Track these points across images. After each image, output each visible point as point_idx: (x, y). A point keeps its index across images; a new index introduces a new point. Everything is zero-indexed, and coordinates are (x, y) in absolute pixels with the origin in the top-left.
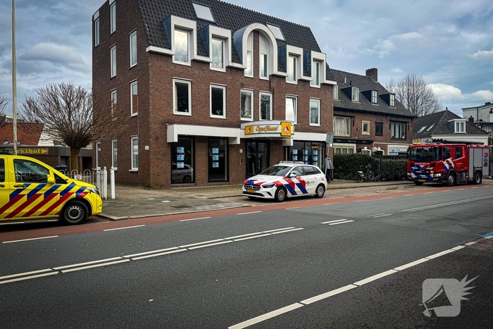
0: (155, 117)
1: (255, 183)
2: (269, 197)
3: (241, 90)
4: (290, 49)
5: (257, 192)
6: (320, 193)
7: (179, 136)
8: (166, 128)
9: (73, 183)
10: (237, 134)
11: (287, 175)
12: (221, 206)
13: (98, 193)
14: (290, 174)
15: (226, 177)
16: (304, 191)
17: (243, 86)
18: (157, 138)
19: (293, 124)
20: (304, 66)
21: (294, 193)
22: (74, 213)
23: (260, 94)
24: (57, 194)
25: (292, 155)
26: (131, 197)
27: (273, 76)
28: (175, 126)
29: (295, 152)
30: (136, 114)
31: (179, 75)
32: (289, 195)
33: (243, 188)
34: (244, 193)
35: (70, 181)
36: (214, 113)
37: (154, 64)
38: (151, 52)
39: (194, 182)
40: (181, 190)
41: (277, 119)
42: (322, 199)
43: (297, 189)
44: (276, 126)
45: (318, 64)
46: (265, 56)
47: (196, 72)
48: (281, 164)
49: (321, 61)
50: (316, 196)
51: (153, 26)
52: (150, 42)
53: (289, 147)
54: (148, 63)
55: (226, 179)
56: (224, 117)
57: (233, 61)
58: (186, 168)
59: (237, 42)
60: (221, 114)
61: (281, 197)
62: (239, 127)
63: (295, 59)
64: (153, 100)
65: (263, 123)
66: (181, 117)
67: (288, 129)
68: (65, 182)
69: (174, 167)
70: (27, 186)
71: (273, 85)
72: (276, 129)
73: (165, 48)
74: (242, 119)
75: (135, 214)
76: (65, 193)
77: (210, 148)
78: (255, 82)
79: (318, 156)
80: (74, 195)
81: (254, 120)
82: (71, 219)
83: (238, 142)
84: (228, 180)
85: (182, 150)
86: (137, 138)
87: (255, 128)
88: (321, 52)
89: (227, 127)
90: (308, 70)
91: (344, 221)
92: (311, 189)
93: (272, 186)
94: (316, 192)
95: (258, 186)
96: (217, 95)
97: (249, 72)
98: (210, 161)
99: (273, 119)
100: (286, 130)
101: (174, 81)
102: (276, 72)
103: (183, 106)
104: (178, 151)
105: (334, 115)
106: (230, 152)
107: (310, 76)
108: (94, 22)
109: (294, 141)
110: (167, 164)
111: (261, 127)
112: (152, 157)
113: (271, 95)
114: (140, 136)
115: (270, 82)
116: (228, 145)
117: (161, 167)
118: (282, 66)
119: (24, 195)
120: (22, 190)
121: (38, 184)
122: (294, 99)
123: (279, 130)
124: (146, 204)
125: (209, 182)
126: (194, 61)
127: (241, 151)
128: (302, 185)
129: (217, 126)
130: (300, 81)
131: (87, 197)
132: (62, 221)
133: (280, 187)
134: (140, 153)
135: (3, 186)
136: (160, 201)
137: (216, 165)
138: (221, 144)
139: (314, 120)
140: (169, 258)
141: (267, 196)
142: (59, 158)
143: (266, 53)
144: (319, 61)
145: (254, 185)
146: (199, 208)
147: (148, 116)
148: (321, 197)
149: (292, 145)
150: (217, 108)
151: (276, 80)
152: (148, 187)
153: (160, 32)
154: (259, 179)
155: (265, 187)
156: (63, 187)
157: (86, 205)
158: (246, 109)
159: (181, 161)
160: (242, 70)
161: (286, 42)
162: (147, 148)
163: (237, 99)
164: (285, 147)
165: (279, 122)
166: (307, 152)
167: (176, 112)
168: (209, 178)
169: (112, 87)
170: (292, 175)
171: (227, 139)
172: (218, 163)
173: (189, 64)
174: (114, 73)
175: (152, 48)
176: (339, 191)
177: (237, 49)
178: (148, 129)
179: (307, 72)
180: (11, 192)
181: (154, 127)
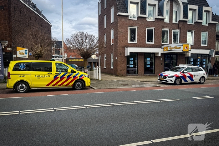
0: (120, 44)
1: (164, 75)
2: (171, 82)
3: (163, 30)
4: (190, 7)
5: (165, 79)
6: (202, 81)
7: (130, 53)
8: (125, 49)
9: (78, 73)
10: (159, 51)
11: (182, 71)
12: (144, 86)
13: (89, 77)
14: (184, 71)
15: (153, 72)
16: (192, 80)
17: (163, 27)
18: (121, 54)
19: (190, 45)
20: (198, 15)
21: (185, 80)
22: (79, 85)
23: (173, 31)
24: (72, 77)
25: (190, 61)
26: (107, 80)
27: (180, 21)
28: (129, 48)
29: (192, 60)
30: (113, 44)
31: (131, 25)
32: (183, 82)
33: (158, 77)
34: (159, 80)
35: (77, 72)
36: (148, 41)
37: (121, 20)
38: (119, 15)
39: (137, 74)
40: (130, 77)
41: (182, 43)
42: (203, 85)
43: (188, 79)
44: (180, 46)
45: (207, 13)
46: (176, 12)
47: (140, 22)
48: (180, 66)
49: (209, 12)
50: (200, 83)
51: (120, 3)
52: (119, 11)
53: (188, 57)
54: (117, 20)
55: (153, 73)
56: (153, 43)
57: (158, 16)
58: (134, 67)
59: (161, 6)
60: (152, 42)
61: (178, 82)
62: (161, 48)
63: (193, 12)
64: (119, 37)
65: (173, 45)
66: (132, 44)
67: (187, 48)
68: (75, 72)
69: (128, 67)
70: (60, 73)
71: (180, 26)
72: (180, 48)
73: (126, 13)
74: (162, 44)
75: (104, 87)
76: (75, 77)
77: (145, 58)
78: (171, 25)
79: (206, 62)
80: (78, 78)
81: (169, 44)
82: (77, 88)
83: (160, 55)
84: (154, 73)
85: (132, 59)
86: (113, 54)
87: (169, 47)
88: (209, 7)
89: (155, 48)
90: (201, 17)
91: (208, 97)
92: (196, 79)
93: (173, 77)
94: (200, 80)
95: (165, 77)
96: (150, 32)
97: (167, 20)
98: (145, 64)
99: (180, 43)
100: (186, 48)
101: (129, 28)
102: (182, 19)
103: (133, 39)
104: (130, 60)
105: (216, 40)
106: (156, 60)
107: (202, 19)
108: (99, 5)
109: (191, 54)
110: (125, 66)
111: (172, 47)
112: (118, 62)
113: (179, 31)
114: (114, 54)
115: (178, 24)
116: (155, 57)
117: (122, 67)
118: (186, 15)
119: (59, 77)
120: (58, 75)
121: (65, 73)
122: (192, 32)
123: (182, 48)
124: (112, 83)
125: (144, 74)
126: (139, 17)
127: (161, 59)
128: (191, 77)
129: (149, 47)
130: (196, 22)
131: (83, 79)
132: (74, 88)
133: (177, 77)
134: (114, 60)
135: (51, 73)
136: (118, 82)
137: (149, 66)
138: (151, 56)
139: (204, 43)
140: (102, 108)
141: (170, 82)
142: (88, 63)
143: (176, 10)
144: (208, 12)
145: (163, 76)
146: (133, 86)
147: (117, 44)
148: (203, 83)
149: (190, 56)
150: (150, 39)
151: (182, 23)
152: (117, 75)
153: (124, 6)
154: (166, 73)
155: (169, 77)
156: (74, 74)
157: (83, 82)
158: (165, 38)
159: (131, 64)
160: (163, 19)
161: (188, 4)
162: (116, 58)
163: (160, 34)
164: (186, 57)
165: (182, 44)
166: (199, 60)
167: (129, 42)
168: (144, 72)
169: (105, 33)
170: (185, 71)
171: (154, 53)
172: (149, 65)
173: (136, 19)
174: (105, 26)
175: (119, 13)
176: (216, 80)
177: (161, 10)
178: (117, 50)
179: (200, 17)
180: (54, 76)
181: (120, 49)
